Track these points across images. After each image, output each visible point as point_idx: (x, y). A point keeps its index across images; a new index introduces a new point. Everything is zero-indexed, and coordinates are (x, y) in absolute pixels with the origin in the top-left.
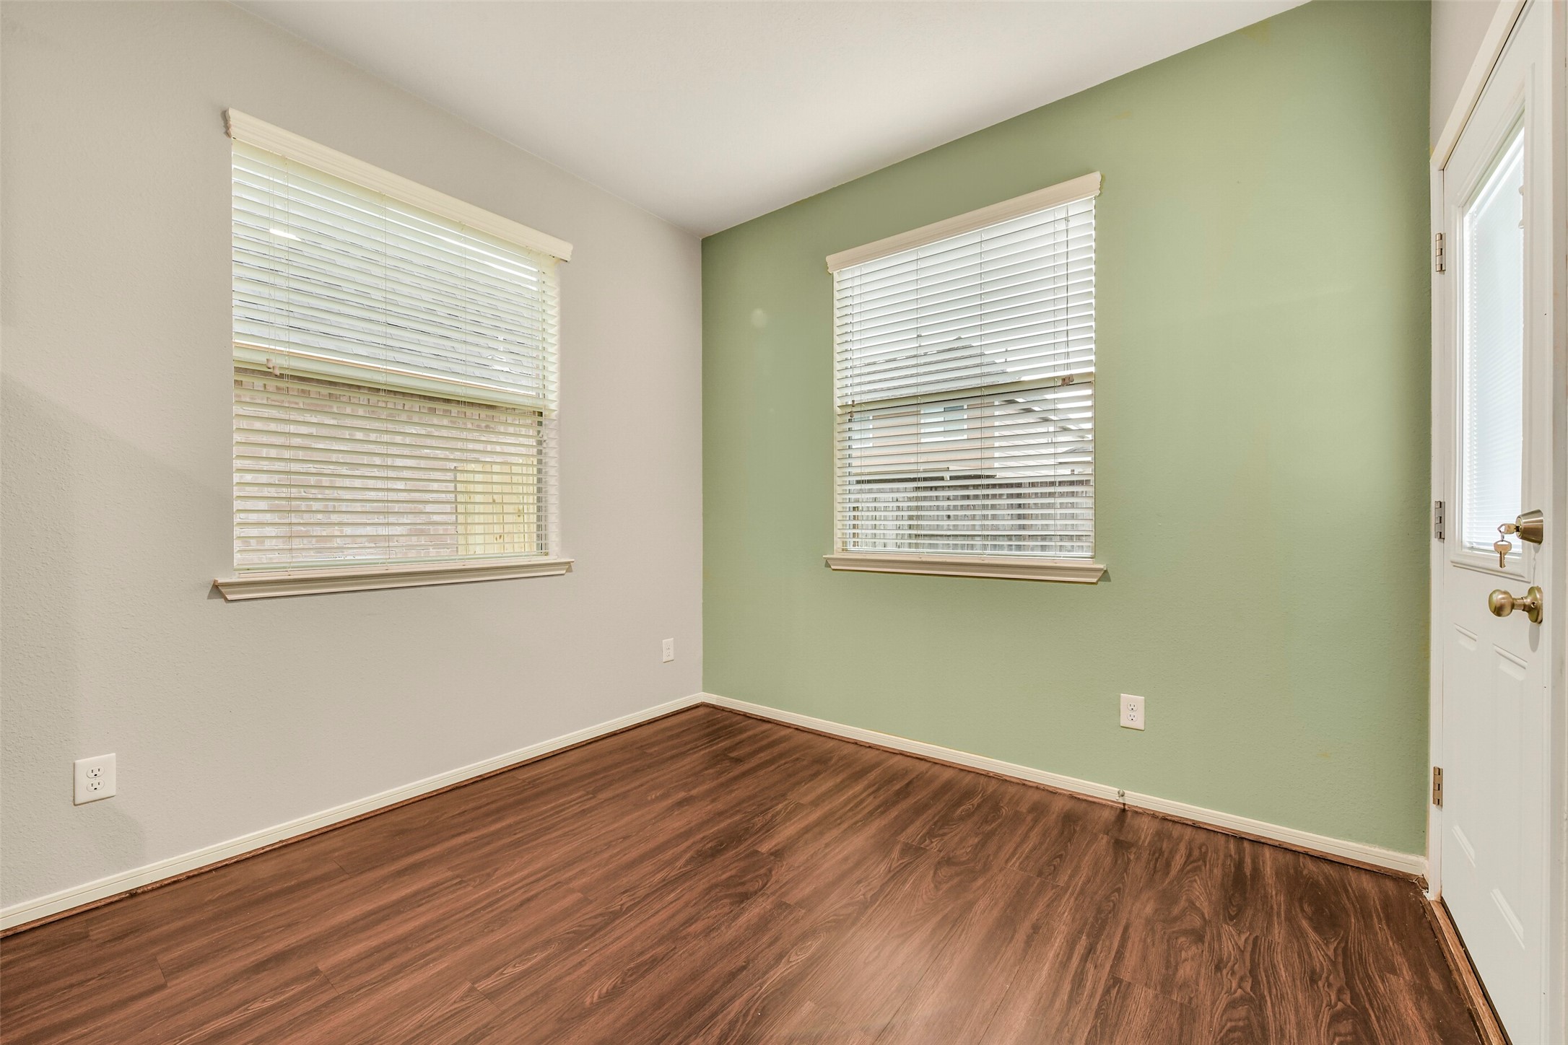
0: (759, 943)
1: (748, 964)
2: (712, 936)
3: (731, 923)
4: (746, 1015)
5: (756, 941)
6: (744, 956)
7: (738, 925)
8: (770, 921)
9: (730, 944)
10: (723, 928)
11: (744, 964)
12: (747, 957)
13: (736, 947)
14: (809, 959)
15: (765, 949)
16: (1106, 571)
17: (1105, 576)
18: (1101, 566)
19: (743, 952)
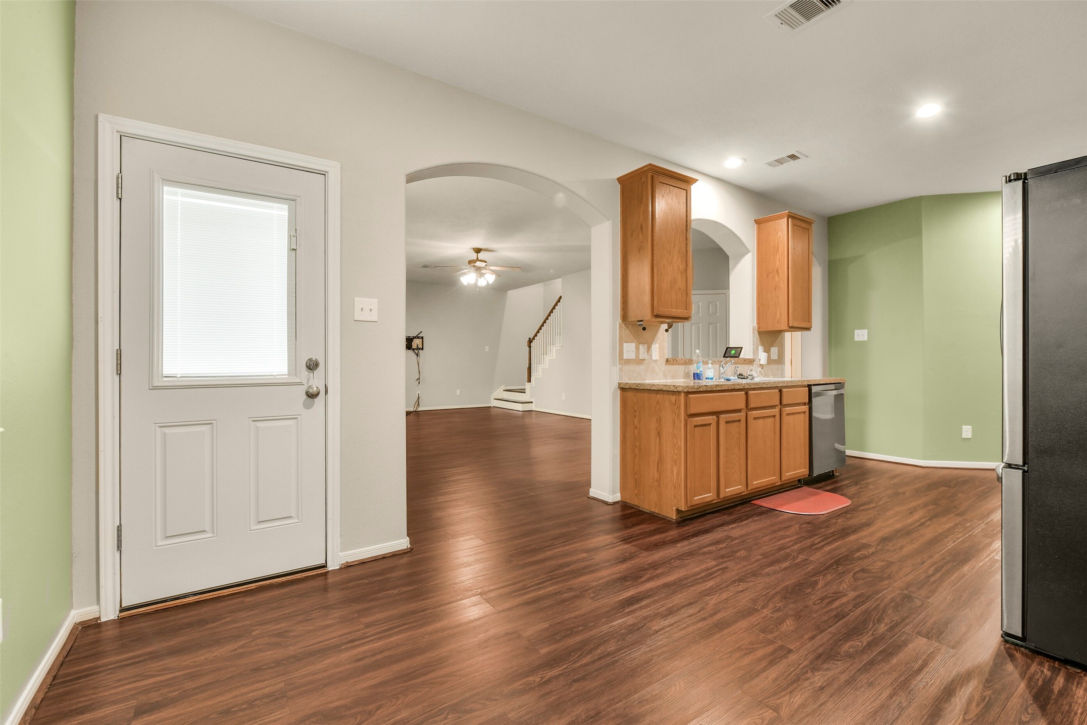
0: (557, 696)
1: (571, 683)
2: (594, 712)
3: (576, 720)
4: (581, 655)
5: (559, 698)
6: (572, 689)
7: (570, 717)
8: (542, 713)
9: (580, 701)
10: (584, 717)
11: (574, 684)
12: (570, 687)
13: (576, 697)
14: (528, 676)
15: (554, 691)
19: (573, 692)
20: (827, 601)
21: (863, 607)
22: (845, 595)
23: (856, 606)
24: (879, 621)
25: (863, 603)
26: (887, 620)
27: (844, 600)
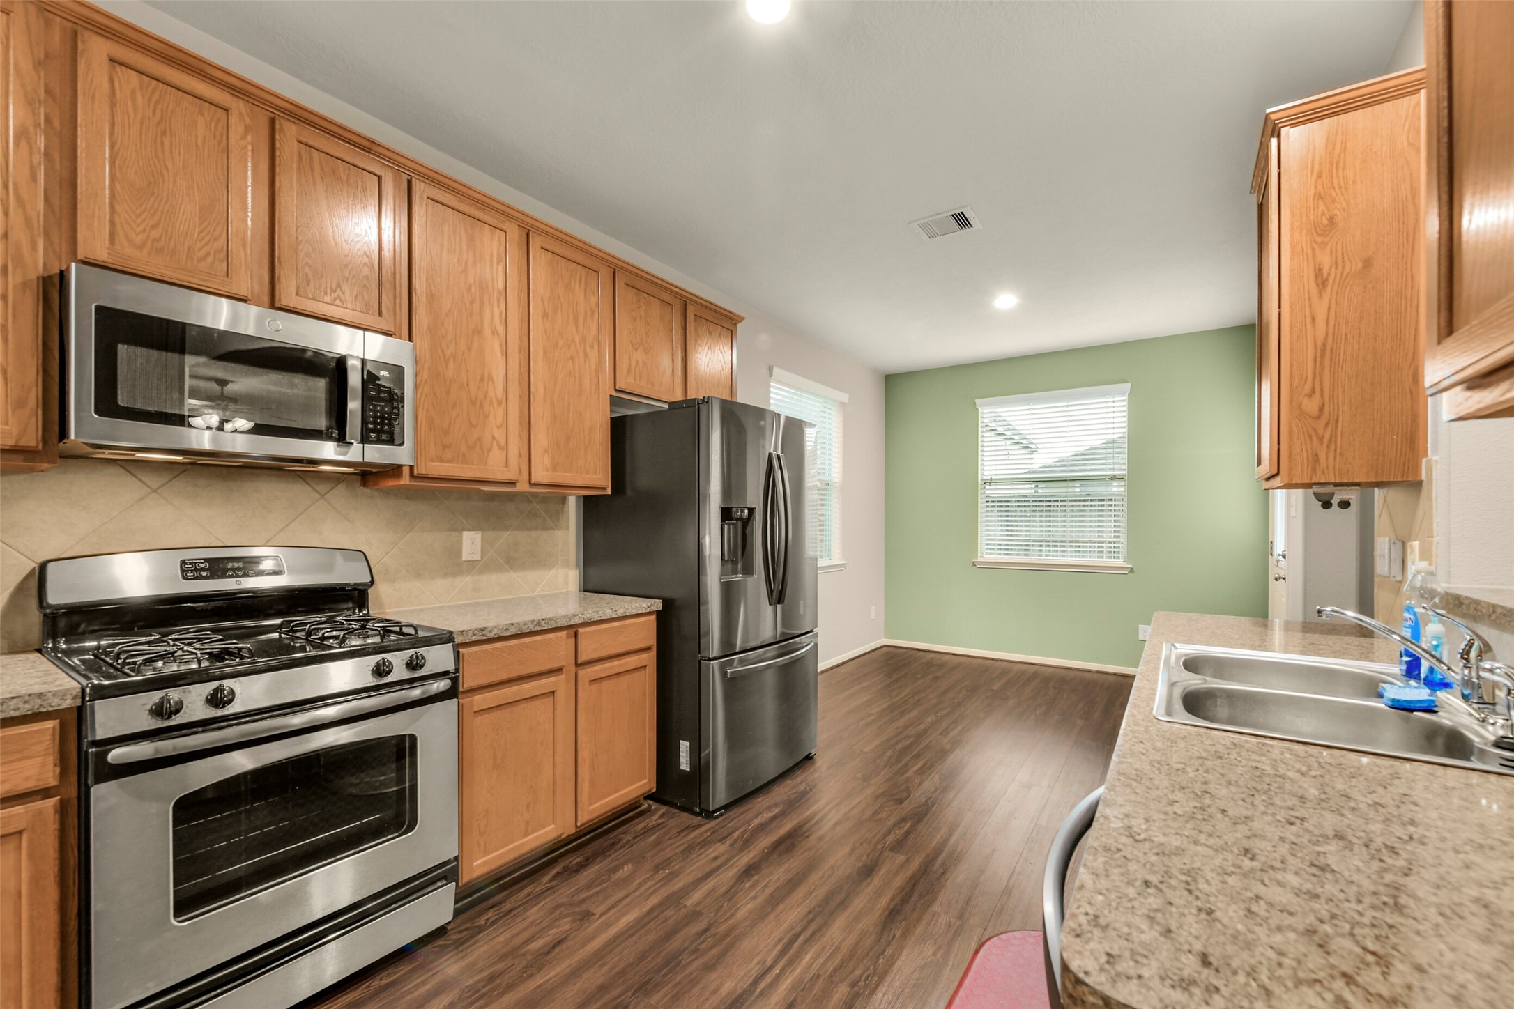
16: (1132, 569)
17: (1132, 570)
18: (1131, 566)
20: (928, 765)
21: (900, 765)
22: (915, 772)
23: (906, 765)
24: (891, 757)
25: (901, 768)
26: (885, 759)
27: (916, 768)
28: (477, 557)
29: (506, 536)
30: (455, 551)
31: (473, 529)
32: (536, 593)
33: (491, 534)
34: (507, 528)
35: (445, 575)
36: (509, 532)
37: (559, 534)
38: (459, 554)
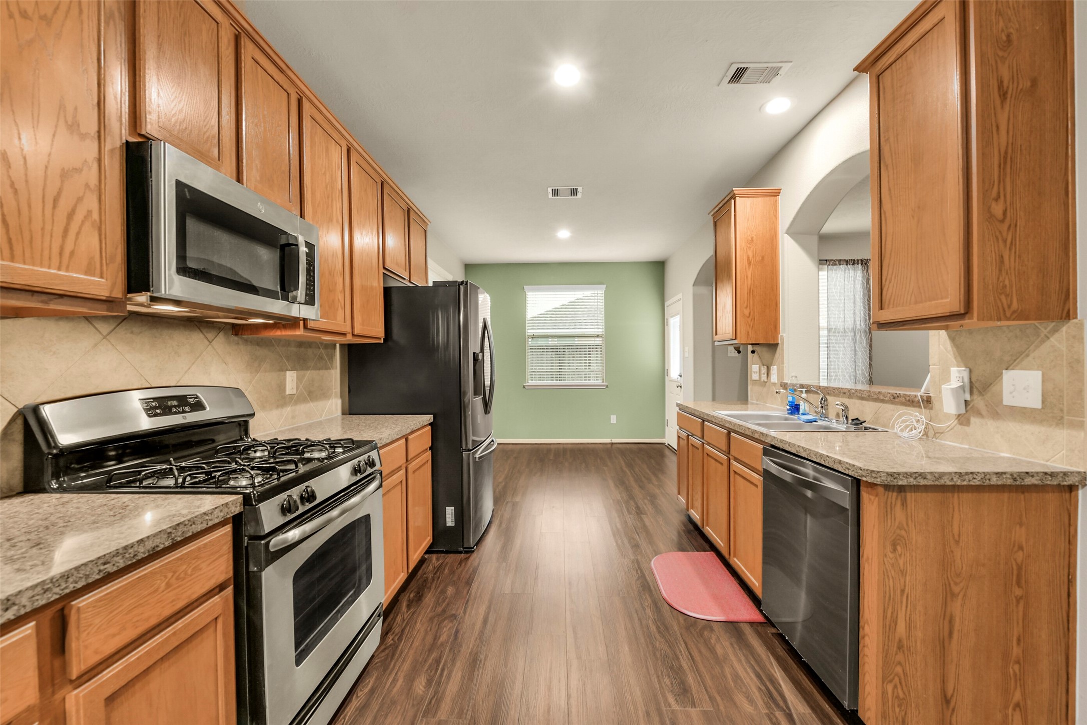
28: (294, 392)
29: (309, 374)
30: (282, 387)
31: (292, 370)
32: (323, 418)
33: (302, 373)
34: (307, 369)
35: (278, 407)
36: (309, 372)
37: (333, 371)
38: (284, 390)
